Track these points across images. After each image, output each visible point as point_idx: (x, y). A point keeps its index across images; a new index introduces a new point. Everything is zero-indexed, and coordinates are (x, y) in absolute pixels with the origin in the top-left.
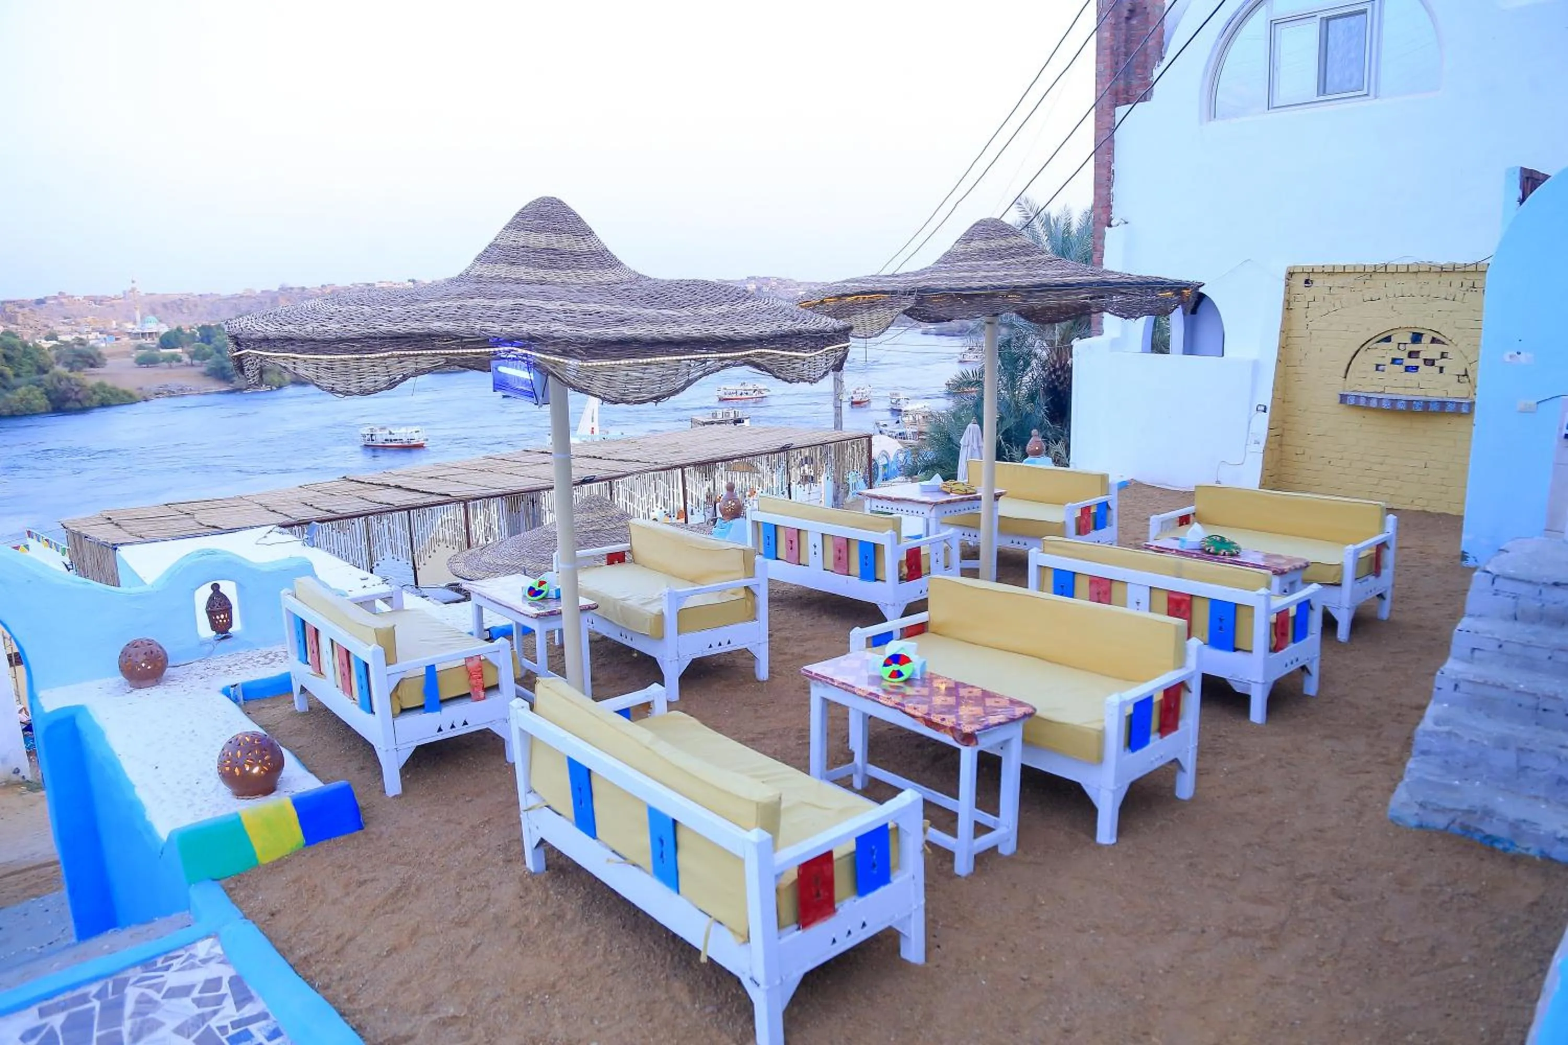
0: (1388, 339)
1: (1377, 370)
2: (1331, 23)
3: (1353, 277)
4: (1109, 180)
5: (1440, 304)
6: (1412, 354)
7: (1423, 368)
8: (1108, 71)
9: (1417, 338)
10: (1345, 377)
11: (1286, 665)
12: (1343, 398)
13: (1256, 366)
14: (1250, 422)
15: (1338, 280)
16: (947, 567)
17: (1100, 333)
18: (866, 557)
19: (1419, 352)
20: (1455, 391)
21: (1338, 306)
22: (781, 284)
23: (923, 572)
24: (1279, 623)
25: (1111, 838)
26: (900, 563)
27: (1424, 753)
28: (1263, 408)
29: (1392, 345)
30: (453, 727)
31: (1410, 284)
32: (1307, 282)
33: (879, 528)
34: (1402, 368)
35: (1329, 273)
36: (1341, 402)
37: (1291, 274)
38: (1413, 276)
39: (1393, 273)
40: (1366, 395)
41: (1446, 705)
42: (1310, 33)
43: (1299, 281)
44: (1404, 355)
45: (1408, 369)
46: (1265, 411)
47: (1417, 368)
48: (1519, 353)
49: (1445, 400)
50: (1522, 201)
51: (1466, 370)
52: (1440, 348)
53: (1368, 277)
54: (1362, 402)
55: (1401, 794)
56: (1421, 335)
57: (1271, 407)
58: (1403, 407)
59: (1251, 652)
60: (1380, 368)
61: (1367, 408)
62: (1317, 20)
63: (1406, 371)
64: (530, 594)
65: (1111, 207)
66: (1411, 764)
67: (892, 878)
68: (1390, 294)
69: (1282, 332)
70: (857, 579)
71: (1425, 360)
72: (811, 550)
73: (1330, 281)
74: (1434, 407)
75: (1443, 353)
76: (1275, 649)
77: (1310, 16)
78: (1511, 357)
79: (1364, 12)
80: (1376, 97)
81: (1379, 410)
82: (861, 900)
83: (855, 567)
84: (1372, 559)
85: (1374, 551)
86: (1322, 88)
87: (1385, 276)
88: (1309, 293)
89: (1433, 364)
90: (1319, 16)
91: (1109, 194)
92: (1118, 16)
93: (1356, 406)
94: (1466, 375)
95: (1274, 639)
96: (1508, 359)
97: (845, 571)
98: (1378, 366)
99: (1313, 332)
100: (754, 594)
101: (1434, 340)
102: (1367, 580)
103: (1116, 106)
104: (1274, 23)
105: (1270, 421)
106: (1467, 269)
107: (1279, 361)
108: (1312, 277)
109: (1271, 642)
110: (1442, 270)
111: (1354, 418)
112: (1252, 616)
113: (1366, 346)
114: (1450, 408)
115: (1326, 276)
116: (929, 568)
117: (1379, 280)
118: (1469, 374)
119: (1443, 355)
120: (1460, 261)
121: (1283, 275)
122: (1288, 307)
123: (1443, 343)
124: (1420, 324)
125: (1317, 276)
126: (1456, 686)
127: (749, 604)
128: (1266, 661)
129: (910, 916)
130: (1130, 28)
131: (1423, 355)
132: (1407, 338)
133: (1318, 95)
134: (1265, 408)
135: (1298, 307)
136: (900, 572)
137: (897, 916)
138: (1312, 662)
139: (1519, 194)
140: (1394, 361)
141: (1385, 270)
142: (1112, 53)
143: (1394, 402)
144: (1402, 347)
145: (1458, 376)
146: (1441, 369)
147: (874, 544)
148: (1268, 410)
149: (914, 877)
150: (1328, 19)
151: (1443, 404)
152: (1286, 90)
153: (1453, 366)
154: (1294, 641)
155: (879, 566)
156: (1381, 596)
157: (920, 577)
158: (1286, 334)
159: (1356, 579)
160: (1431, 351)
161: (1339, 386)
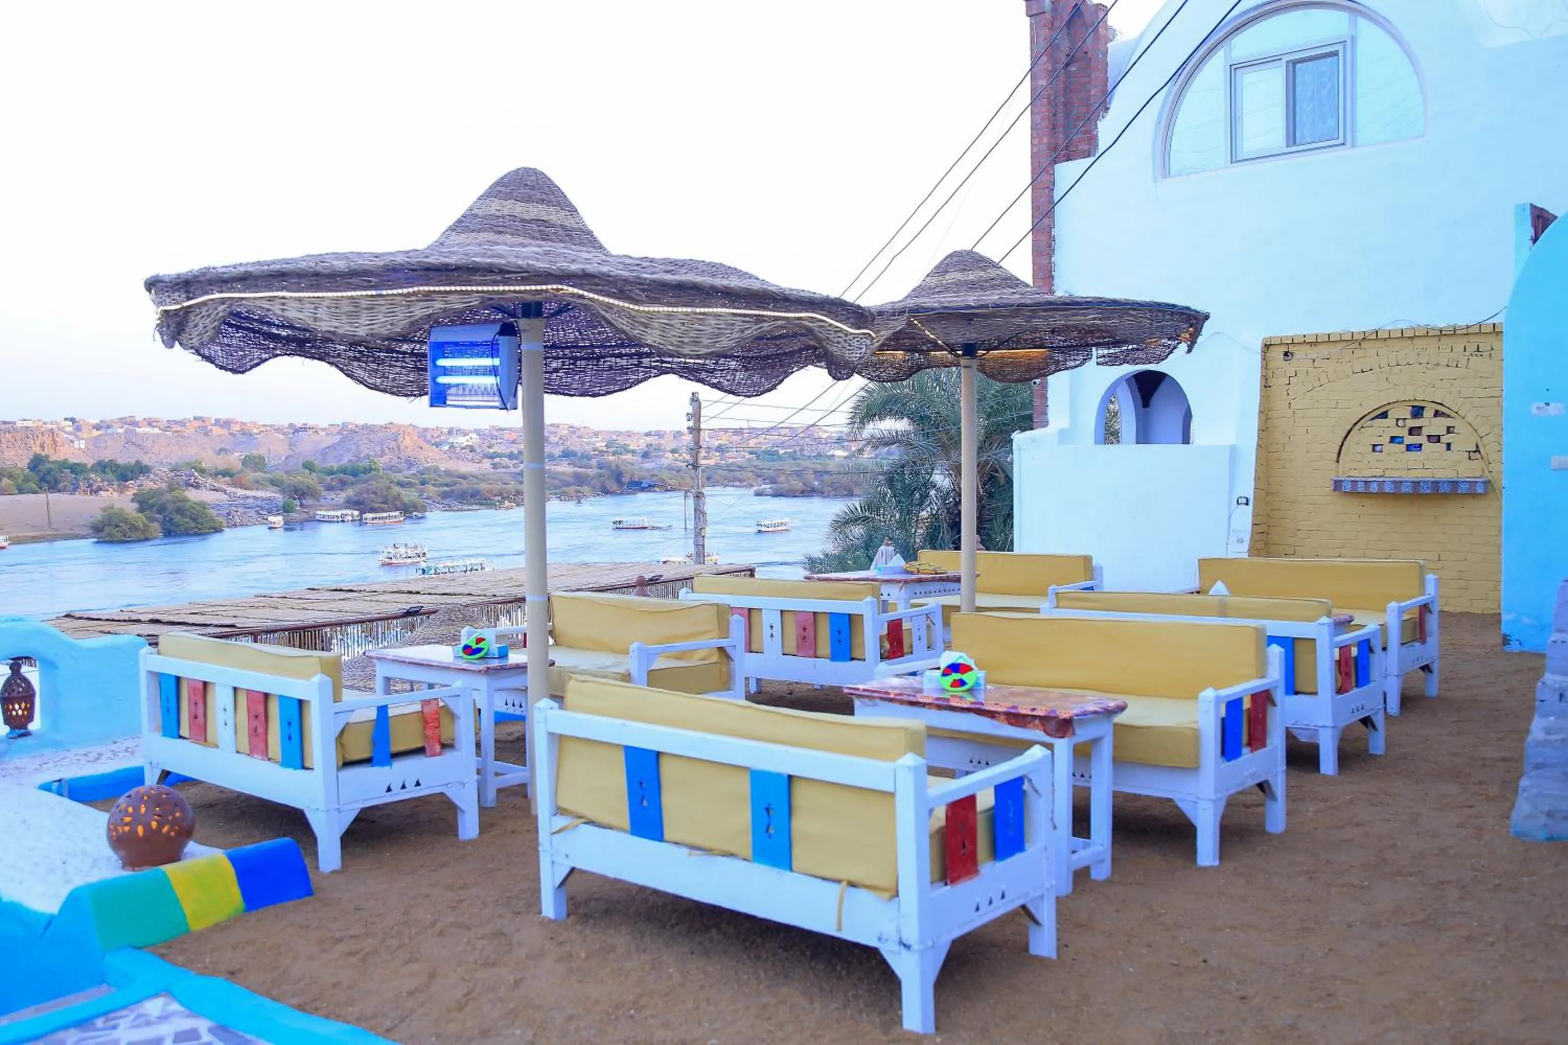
0: (1384, 415)
1: (1374, 450)
2: (1298, 66)
3: (1340, 346)
4: (1050, 246)
5: (1443, 372)
6: (1412, 431)
7: (1427, 446)
8: (1046, 123)
9: (1417, 412)
10: (1338, 461)
11: (1353, 712)
12: (1338, 485)
13: (1233, 451)
14: (1230, 518)
15: (1323, 351)
16: (929, 648)
17: (1045, 424)
18: (839, 632)
19: (1421, 428)
20: (1467, 470)
21: (1324, 380)
22: (574, 433)
23: (906, 650)
24: (1343, 660)
25: (1214, 860)
26: (881, 638)
27: (1538, 766)
28: (1244, 501)
29: (1390, 421)
30: (404, 787)
31: (1407, 351)
32: (1286, 354)
33: (857, 596)
34: (1403, 447)
35: (1311, 343)
36: (1335, 490)
37: (1267, 347)
38: (1409, 342)
39: (1385, 340)
40: (1364, 479)
41: (1552, 718)
42: (1275, 78)
43: (1278, 353)
44: (1404, 432)
45: (1409, 448)
46: (1247, 504)
47: (1421, 445)
48: (1547, 404)
49: (1456, 479)
50: (1535, 240)
51: (1477, 447)
52: (1443, 422)
53: (1356, 345)
54: (1361, 488)
55: (1522, 807)
56: (1423, 408)
57: (1255, 498)
58: (1410, 490)
59: (1315, 693)
60: (1378, 448)
61: (1367, 495)
62: (1283, 63)
63: (1408, 450)
64: (466, 653)
65: (1052, 278)
66: (1524, 782)
67: (1027, 845)
68: (1384, 364)
69: (1261, 412)
70: (828, 660)
71: (1429, 437)
72: (766, 631)
73: (1313, 352)
74: (1444, 489)
75: (1448, 428)
76: (1340, 691)
77: (1275, 59)
78: (1538, 408)
79: (1335, 54)
80: (1353, 146)
81: (1381, 495)
82: (1000, 865)
83: (825, 646)
84: (1415, 623)
85: (1417, 615)
86: (1292, 138)
87: (1377, 344)
88: (1289, 368)
89: (1439, 441)
90: (1287, 58)
91: (1050, 262)
92: (1054, 61)
93: (1354, 494)
94: (1477, 451)
95: (1340, 677)
96: (1535, 411)
97: (811, 652)
98: (1374, 446)
99: (1296, 412)
100: (728, 657)
101: (1437, 414)
102: (1413, 646)
103: (1056, 163)
104: (1234, 69)
105: (1255, 515)
106: (1470, 330)
107: (1259, 446)
108: (1291, 349)
109: (1336, 681)
110: (1442, 334)
111: (1353, 506)
112: (1314, 651)
113: (1359, 425)
114: (1463, 488)
115: (1308, 346)
116: (911, 646)
117: (1370, 349)
118: (1481, 449)
119: (1449, 430)
120: (1462, 322)
121: (1259, 347)
122: (1266, 385)
123: (1449, 416)
124: (1421, 395)
125: (1298, 348)
126: (1561, 696)
127: (724, 669)
128: (1334, 704)
129: (1042, 897)
130: (1068, 75)
131: (1425, 431)
132: (1406, 413)
133: (1288, 146)
134: (1247, 500)
135: (1278, 383)
136: (881, 647)
137: (1031, 893)
138: (1376, 713)
139: (1530, 232)
140: (1393, 439)
141: (1375, 337)
142: (1049, 103)
143: (1398, 484)
144: (1401, 423)
145: (1469, 452)
146: (1449, 446)
147: (849, 615)
148: (1251, 503)
149: (1046, 849)
150: (1295, 63)
151: (1454, 484)
152: (1250, 144)
153: (1462, 441)
154: (1357, 686)
155: (856, 641)
156: (1426, 668)
157: (902, 656)
158: (1265, 413)
159: (1402, 644)
160: (1435, 426)
161: (1331, 472)
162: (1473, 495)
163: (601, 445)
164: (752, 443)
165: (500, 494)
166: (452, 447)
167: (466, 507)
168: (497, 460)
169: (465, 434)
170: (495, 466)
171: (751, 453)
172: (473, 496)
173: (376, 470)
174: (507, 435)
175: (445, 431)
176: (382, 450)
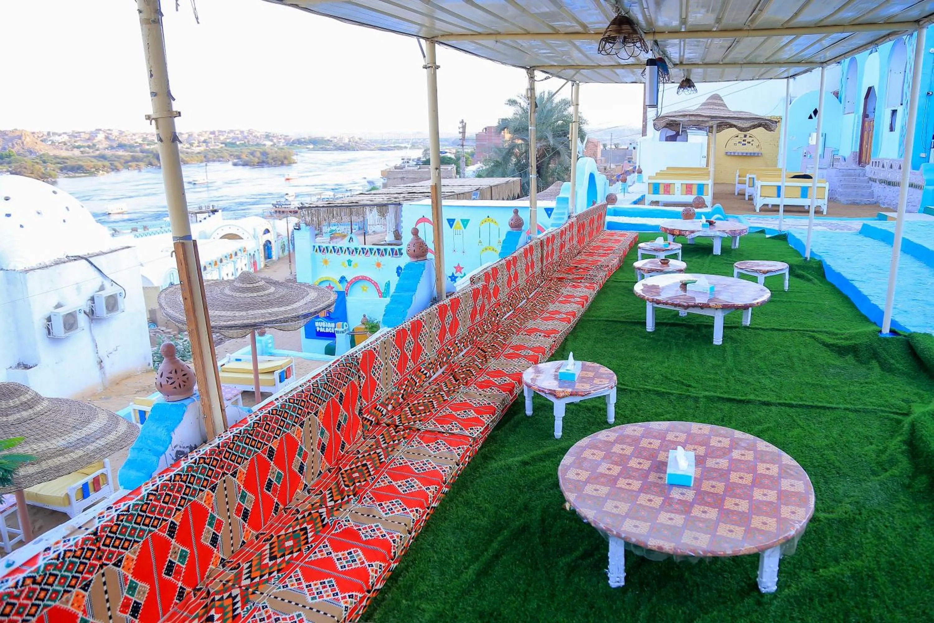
0: (737, 136)
6: (744, 141)
9: (745, 136)
10: (726, 148)
13: (702, 144)
14: (701, 160)
17: (646, 135)
20: (756, 150)
29: (738, 139)
36: (725, 154)
40: (732, 152)
44: (742, 141)
47: (746, 144)
52: (751, 139)
58: (743, 155)
60: (736, 145)
61: (733, 156)
63: (743, 145)
74: (751, 154)
81: (737, 156)
89: (750, 143)
93: (731, 155)
101: (750, 137)
105: (707, 160)
111: (730, 158)
114: (756, 154)
118: (760, 145)
119: (753, 141)
131: (747, 141)
132: (742, 136)
140: (739, 143)
143: (740, 153)
144: (741, 139)
145: (757, 146)
146: (752, 144)
148: (706, 157)
151: (754, 153)
153: (756, 143)
160: (750, 140)
161: (724, 150)
162: (758, 156)
163: (140, 141)
164: (222, 138)
165: (94, 167)
166: (53, 142)
167: (77, 175)
168: (82, 149)
169: (60, 135)
170: (82, 152)
171: (222, 143)
172: (78, 169)
173: (14, 155)
174: (83, 135)
175: (46, 133)
176: (13, 145)
